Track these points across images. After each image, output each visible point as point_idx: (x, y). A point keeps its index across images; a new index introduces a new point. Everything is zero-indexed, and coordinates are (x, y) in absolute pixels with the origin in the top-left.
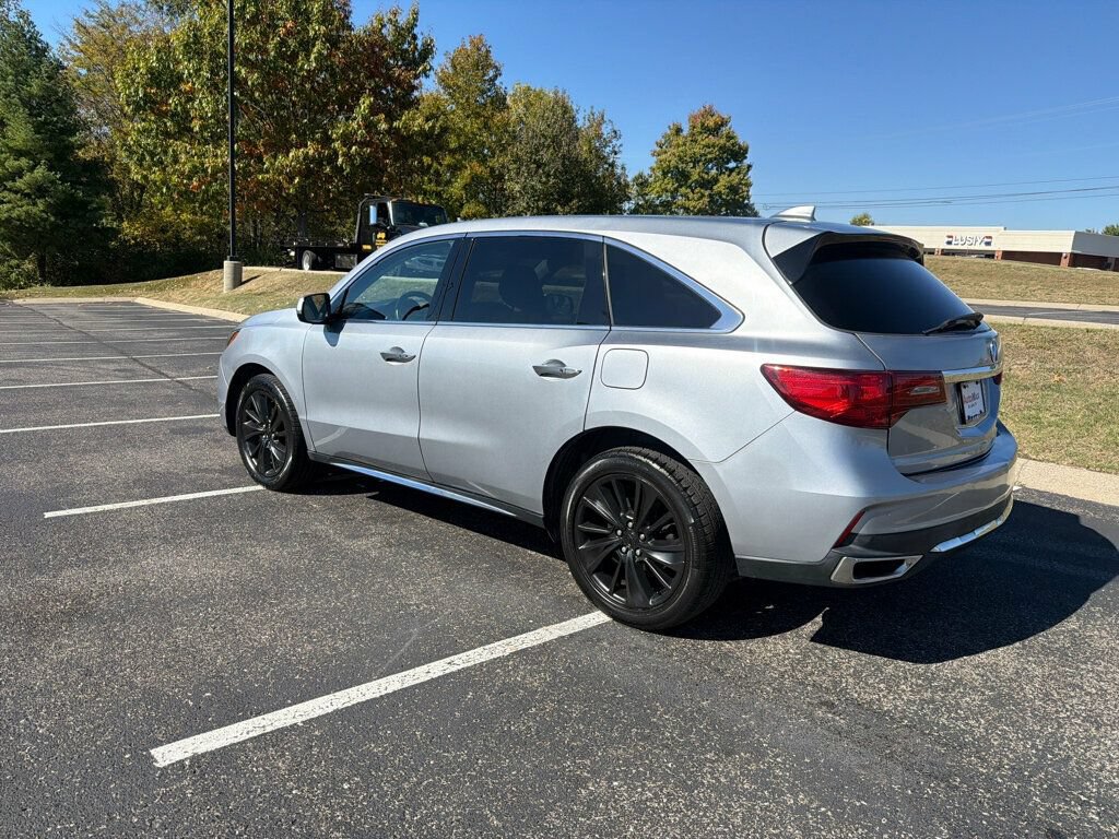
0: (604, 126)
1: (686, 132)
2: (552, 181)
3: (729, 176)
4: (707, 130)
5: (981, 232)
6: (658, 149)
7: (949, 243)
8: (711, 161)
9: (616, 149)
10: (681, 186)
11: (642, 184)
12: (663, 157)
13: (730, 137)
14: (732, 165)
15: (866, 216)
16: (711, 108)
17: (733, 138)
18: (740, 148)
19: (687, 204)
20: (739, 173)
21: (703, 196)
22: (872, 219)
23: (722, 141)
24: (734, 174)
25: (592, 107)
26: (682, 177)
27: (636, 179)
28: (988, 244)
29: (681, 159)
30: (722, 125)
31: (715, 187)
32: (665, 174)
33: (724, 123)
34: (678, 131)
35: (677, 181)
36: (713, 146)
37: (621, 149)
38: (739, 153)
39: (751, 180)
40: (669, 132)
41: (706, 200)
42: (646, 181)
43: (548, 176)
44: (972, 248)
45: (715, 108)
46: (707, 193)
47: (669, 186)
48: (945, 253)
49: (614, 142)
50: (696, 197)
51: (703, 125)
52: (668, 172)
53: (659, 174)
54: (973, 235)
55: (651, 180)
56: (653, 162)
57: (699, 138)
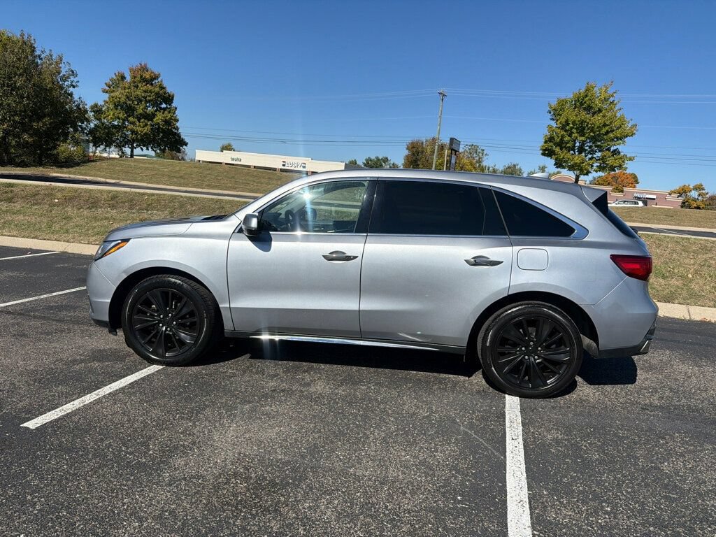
0: (62, 65)
1: (128, 79)
2: (25, 101)
3: (163, 113)
4: (144, 80)
5: (300, 160)
6: (107, 88)
7: (284, 165)
8: (149, 101)
9: (74, 84)
10: (129, 116)
11: (97, 111)
12: (114, 94)
13: (162, 88)
14: (164, 106)
15: (229, 145)
16: (145, 65)
17: (164, 88)
18: (169, 96)
19: (135, 129)
20: (169, 112)
21: (146, 125)
22: (233, 147)
23: (157, 89)
24: (166, 112)
25: (51, 50)
26: (130, 110)
27: (92, 107)
28: (304, 167)
29: (128, 97)
30: (155, 79)
31: (155, 120)
32: (116, 106)
33: (156, 77)
34: (123, 78)
35: (126, 113)
36: (151, 92)
37: (78, 84)
38: (169, 99)
39: (178, 117)
40: (115, 77)
41: (149, 127)
42: (101, 110)
43: (22, 97)
44: (296, 169)
45: (148, 66)
46: (149, 123)
47: (121, 115)
48: (282, 170)
49: (72, 78)
50: (142, 125)
51: (141, 76)
52: (118, 105)
53: (111, 106)
54: (296, 161)
55: (104, 109)
56: (106, 97)
57: (140, 85)
